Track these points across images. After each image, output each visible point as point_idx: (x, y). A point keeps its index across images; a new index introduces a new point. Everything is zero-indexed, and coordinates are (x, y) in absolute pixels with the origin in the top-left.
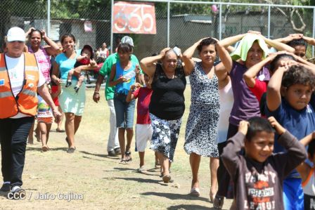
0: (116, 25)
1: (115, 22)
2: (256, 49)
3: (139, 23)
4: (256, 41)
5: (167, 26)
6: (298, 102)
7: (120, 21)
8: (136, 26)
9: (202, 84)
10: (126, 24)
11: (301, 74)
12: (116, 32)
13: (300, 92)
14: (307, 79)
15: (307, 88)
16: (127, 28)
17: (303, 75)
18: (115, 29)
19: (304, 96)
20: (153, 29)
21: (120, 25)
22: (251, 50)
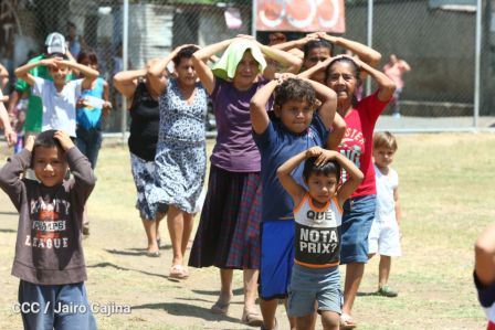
0: (262, 13)
1: (260, 8)
2: (248, 60)
3: (309, 11)
4: (248, 50)
5: (367, 17)
6: (294, 122)
7: (270, 7)
8: (303, 17)
9: (176, 111)
10: (283, 13)
11: (295, 88)
12: (263, 29)
13: (295, 110)
14: (303, 93)
15: (304, 104)
16: (285, 20)
17: (297, 90)
18: (260, 23)
19: (301, 115)
20: (339, 23)
21: (271, 14)
22: (242, 63)
